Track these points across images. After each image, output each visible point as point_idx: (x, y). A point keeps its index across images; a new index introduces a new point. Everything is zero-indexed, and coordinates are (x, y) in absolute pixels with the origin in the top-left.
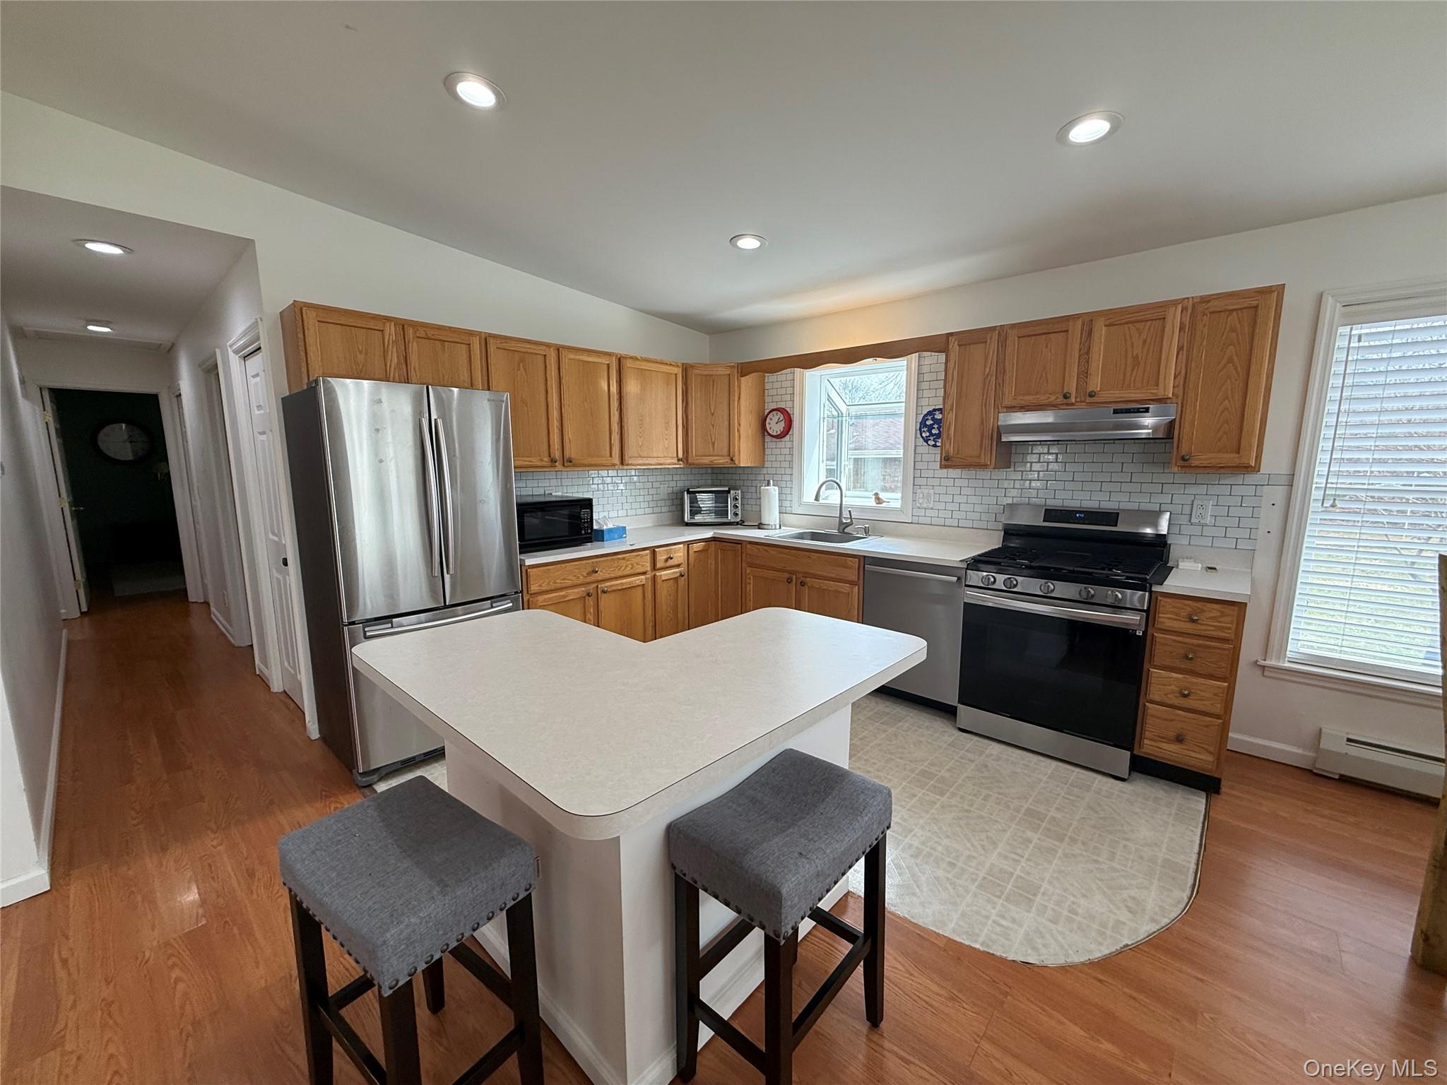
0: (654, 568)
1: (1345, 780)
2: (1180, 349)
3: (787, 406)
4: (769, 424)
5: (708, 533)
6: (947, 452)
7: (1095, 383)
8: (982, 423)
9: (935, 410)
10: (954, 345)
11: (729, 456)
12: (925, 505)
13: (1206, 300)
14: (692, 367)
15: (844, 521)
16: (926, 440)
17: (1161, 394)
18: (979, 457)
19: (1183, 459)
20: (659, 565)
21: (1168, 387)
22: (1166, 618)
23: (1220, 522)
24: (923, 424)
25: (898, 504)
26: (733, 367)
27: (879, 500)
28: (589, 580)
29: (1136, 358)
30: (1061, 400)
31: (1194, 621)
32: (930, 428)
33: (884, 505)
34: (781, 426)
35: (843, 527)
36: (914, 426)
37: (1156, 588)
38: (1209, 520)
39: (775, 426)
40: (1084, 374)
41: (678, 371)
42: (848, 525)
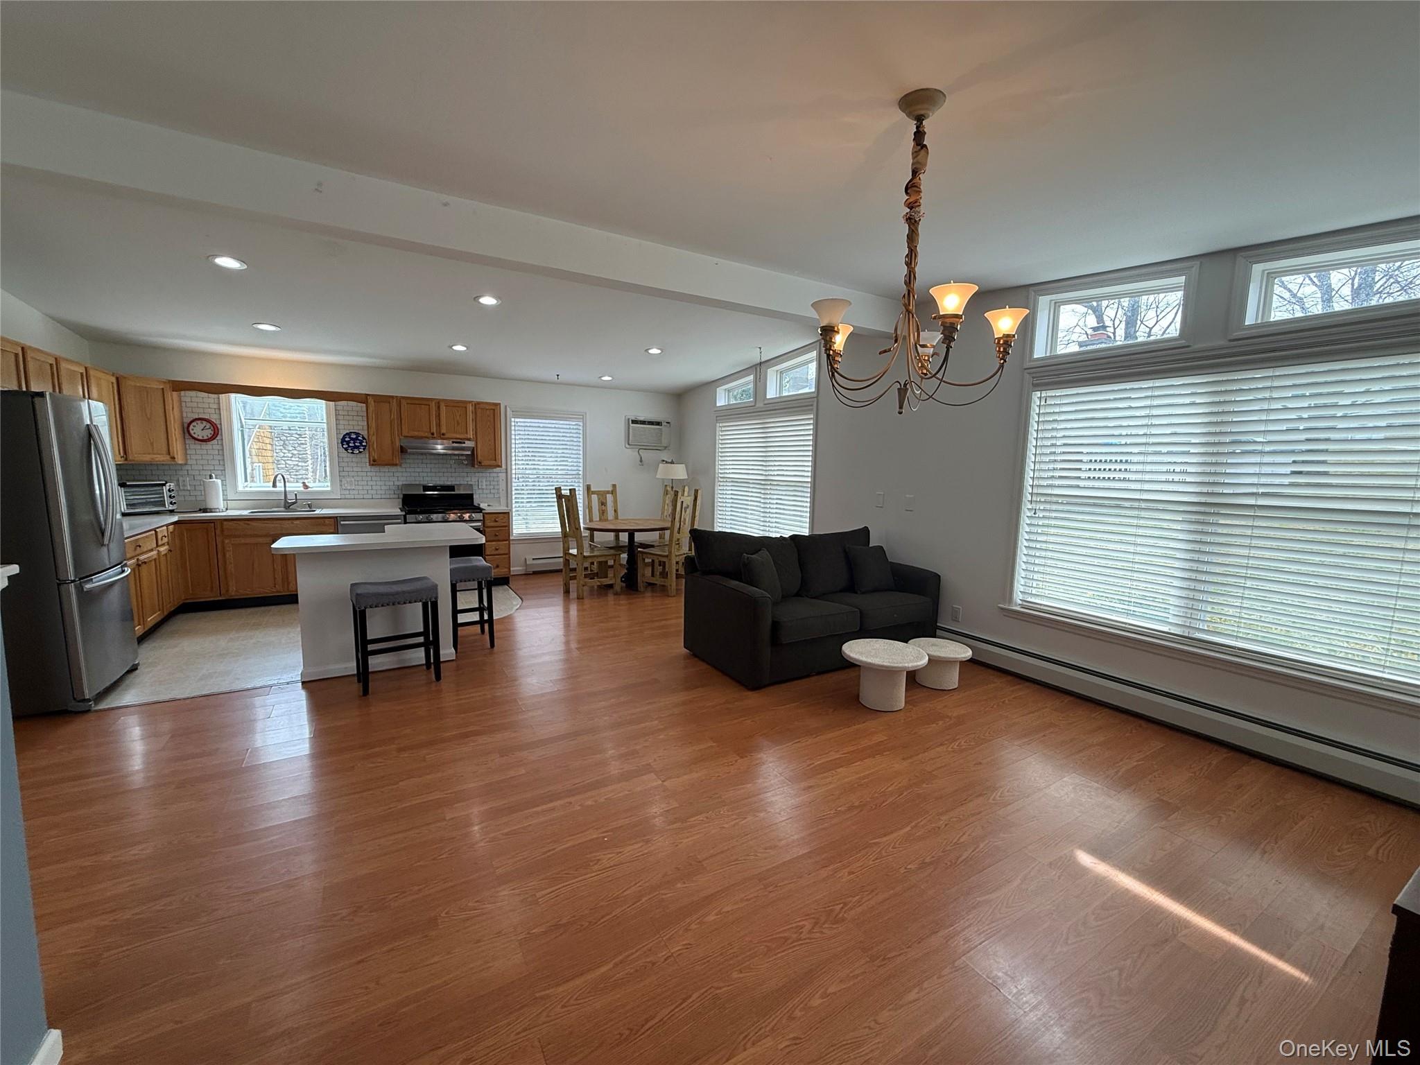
0: (157, 546)
1: (535, 573)
2: (473, 420)
3: (214, 418)
4: (193, 430)
5: (175, 518)
6: (374, 457)
7: (443, 431)
8: (392, 443)
9: (351, 433)
10: (370, 400)
11: (169, 454)
12: (349, 488)
13: (479, 403)
14: (125, 378)
15: (290, 501)
16: (346, 449)
17: (469, 437)
18: (393, 460)
19: (480, 463)
20: (160, 543)
21: (471, 435)
22: (488, 523)
23: (488, 487)
24: (343, 440)
25: (329, 489)
26: (164, 383)
27: (306, 487)
28: (138, 552)
29: (458, 422)
30: (430, 435)
31: (497, 521)
32: (348, 443)
33: (309, 489)
34: (208, 433)
35: (287, 505)
36: (336, 441)
37: (483, 511)
38: (484, 487)
39: (198, 430)
40: (439, 425)
41: (114, 380)
42: (294, 503)
